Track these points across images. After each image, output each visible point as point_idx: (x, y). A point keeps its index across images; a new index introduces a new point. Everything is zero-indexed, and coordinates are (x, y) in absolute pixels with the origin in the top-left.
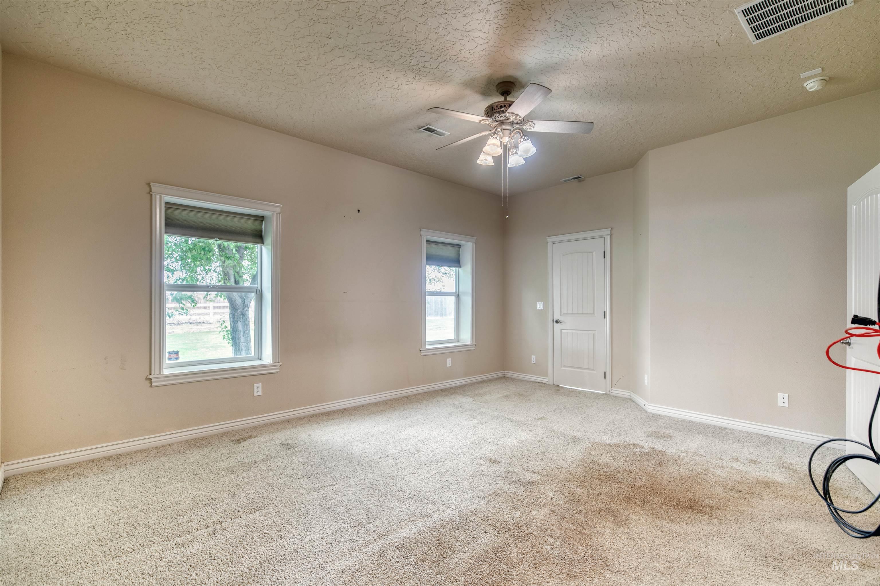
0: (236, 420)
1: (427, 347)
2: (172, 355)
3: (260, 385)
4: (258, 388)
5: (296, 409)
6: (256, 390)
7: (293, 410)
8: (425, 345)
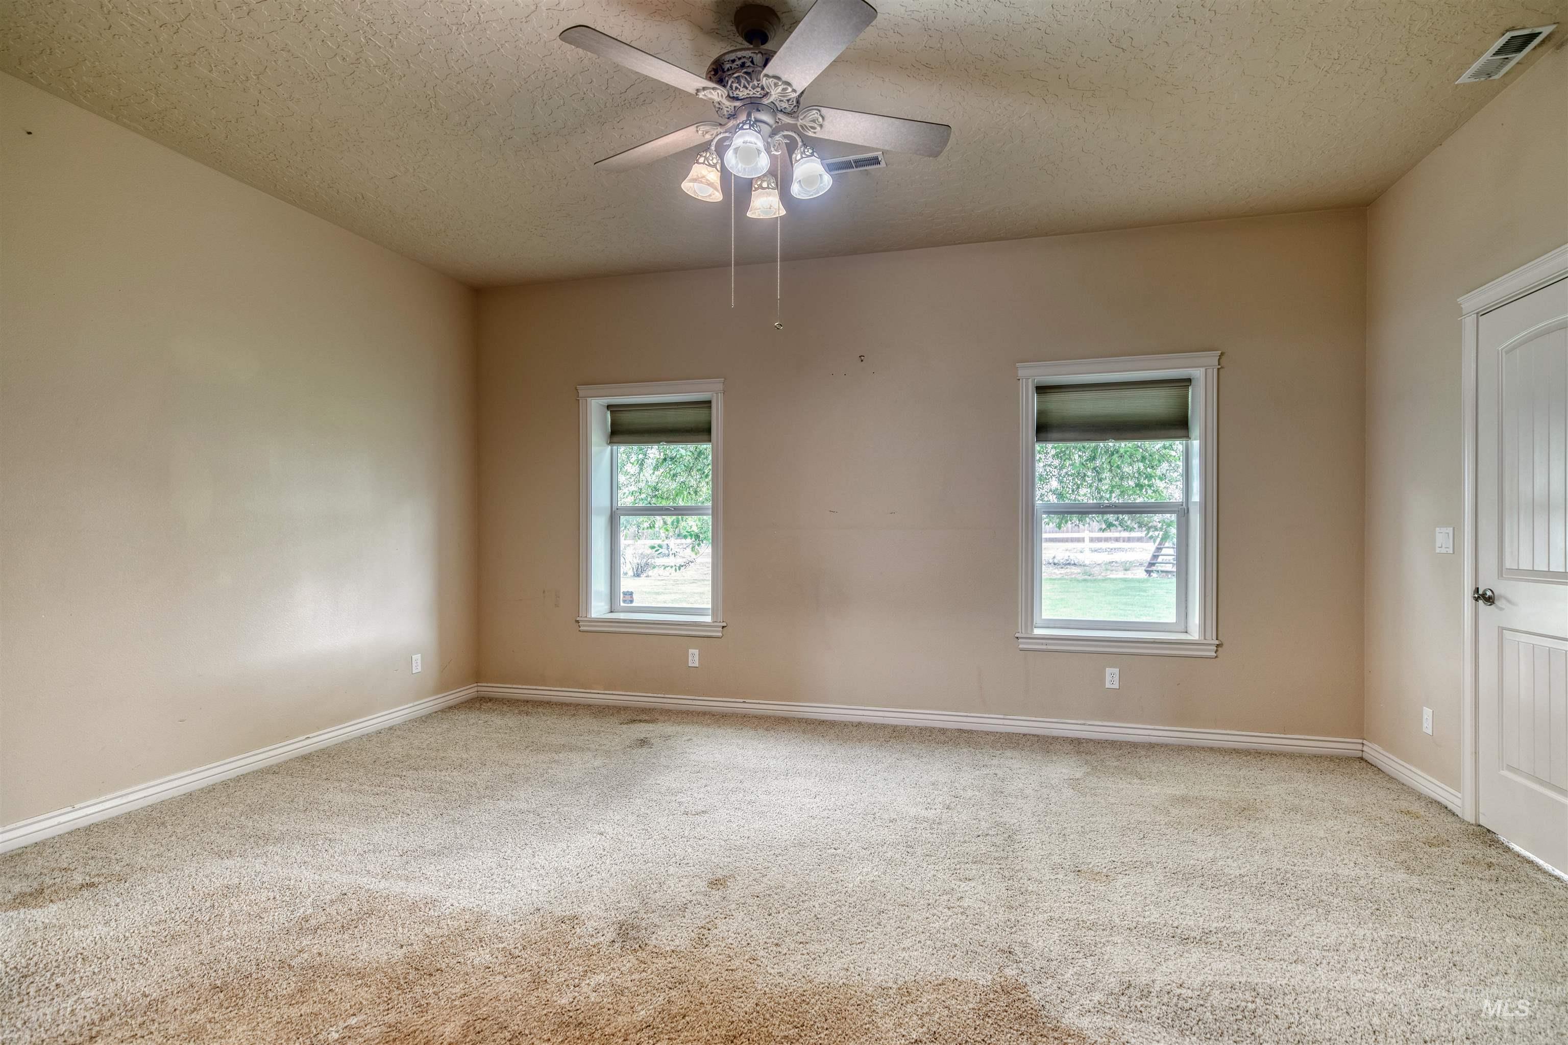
0: (666, 696)
1: (1037, 632)
2: (626, 596)
3: (696, 652)
4: (693, 655)
5: (746, 701)
6: (690, 658)
7: (742, 701)
8: (1033, 626)
